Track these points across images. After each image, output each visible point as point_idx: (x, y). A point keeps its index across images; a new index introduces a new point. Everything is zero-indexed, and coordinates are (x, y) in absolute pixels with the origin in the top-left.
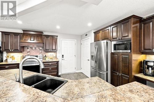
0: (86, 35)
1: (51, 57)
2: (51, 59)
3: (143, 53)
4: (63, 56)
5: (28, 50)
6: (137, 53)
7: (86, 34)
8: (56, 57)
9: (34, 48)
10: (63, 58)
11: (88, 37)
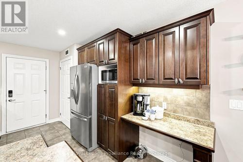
0: (67, 52)
3: (134, 85)
6: (125, 85)
7: (67, 50)
10: (10, 96)
11: (68, 56)
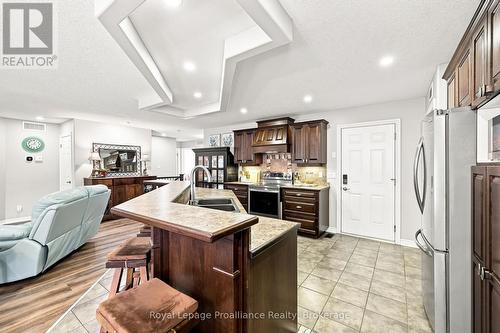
1: (309, 178)
2: (308, 183)
4: (345, 177)
5: (269, 161)
8: (324, 179)
9: (277, 157)
10: (345, 183)
